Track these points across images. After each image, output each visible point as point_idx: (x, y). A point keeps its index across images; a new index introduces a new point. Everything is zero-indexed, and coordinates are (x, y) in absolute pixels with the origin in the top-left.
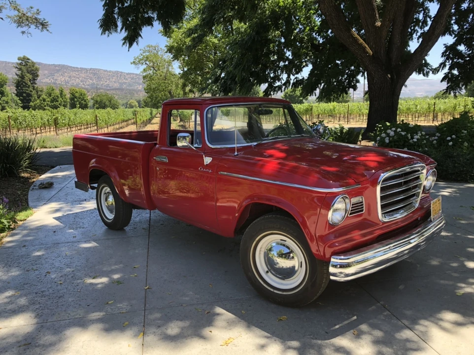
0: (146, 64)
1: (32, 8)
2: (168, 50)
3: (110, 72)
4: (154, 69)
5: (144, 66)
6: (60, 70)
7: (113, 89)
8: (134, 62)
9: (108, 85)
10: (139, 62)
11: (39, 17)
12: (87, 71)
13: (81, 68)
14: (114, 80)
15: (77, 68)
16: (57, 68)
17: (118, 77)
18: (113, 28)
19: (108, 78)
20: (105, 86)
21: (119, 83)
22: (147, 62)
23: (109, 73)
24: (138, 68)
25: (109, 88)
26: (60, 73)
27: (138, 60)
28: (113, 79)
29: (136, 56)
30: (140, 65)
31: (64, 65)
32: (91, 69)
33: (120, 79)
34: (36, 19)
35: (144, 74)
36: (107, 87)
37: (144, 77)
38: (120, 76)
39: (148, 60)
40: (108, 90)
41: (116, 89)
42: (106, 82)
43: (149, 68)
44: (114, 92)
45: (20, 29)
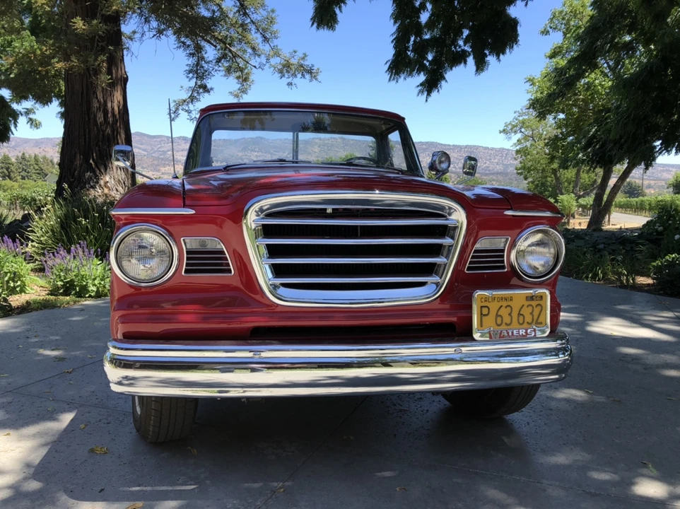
0: (521, 132)
1: (295, 52)
2: (531, 105)
3: (492, 149)
4: (533, 139)
5: (519, 136)
6: (427, 149)
7: (492, 174)
8: (504, 130)
9: (488, 167)
10: (511, 129)
11: (306, 63)
12: (461, 148)
13: (453, 146)
14: (496, 161)
15: (449, 145)
16: (424, 146)
17: (502, 157)
18: (407, 71)
19: (488, 158)
20: (482, 169)
21: (503, 165)
22: (523, 130)
23: (490, 152)
24: (510, 138)
25: (487, 172)
26: (427, 153)
27: (510, 127)
28: (495, 159)
29: (509, 122)
30: (513, 134)
31: (433, 142)
32: (466, 146)
33: (505, 159)
34: (301, 66)
35: (518, 148)
36: (486, 170)
37: (518, 152)
38: (506, 154)
39: (525, 126)
40: (486, 175)
41: (498, 173)
42: (485, 163)
43: (526, 138)
44: (494, 178)
45: (285, 80)
